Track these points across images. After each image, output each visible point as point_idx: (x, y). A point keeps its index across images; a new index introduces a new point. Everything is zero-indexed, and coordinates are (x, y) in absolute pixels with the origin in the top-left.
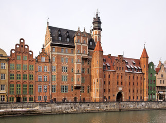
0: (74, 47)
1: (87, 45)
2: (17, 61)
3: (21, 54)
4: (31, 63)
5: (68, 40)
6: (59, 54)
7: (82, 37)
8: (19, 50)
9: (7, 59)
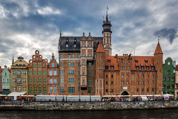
0: (79, 52)
1: (92, 48)
2: (34, 69)
3: (36, 63)
4: (44, 69)
5: (75, 46)
6: (66, 59)
7: (87, 42)
8: (35, 60)
9: (26, 67)
